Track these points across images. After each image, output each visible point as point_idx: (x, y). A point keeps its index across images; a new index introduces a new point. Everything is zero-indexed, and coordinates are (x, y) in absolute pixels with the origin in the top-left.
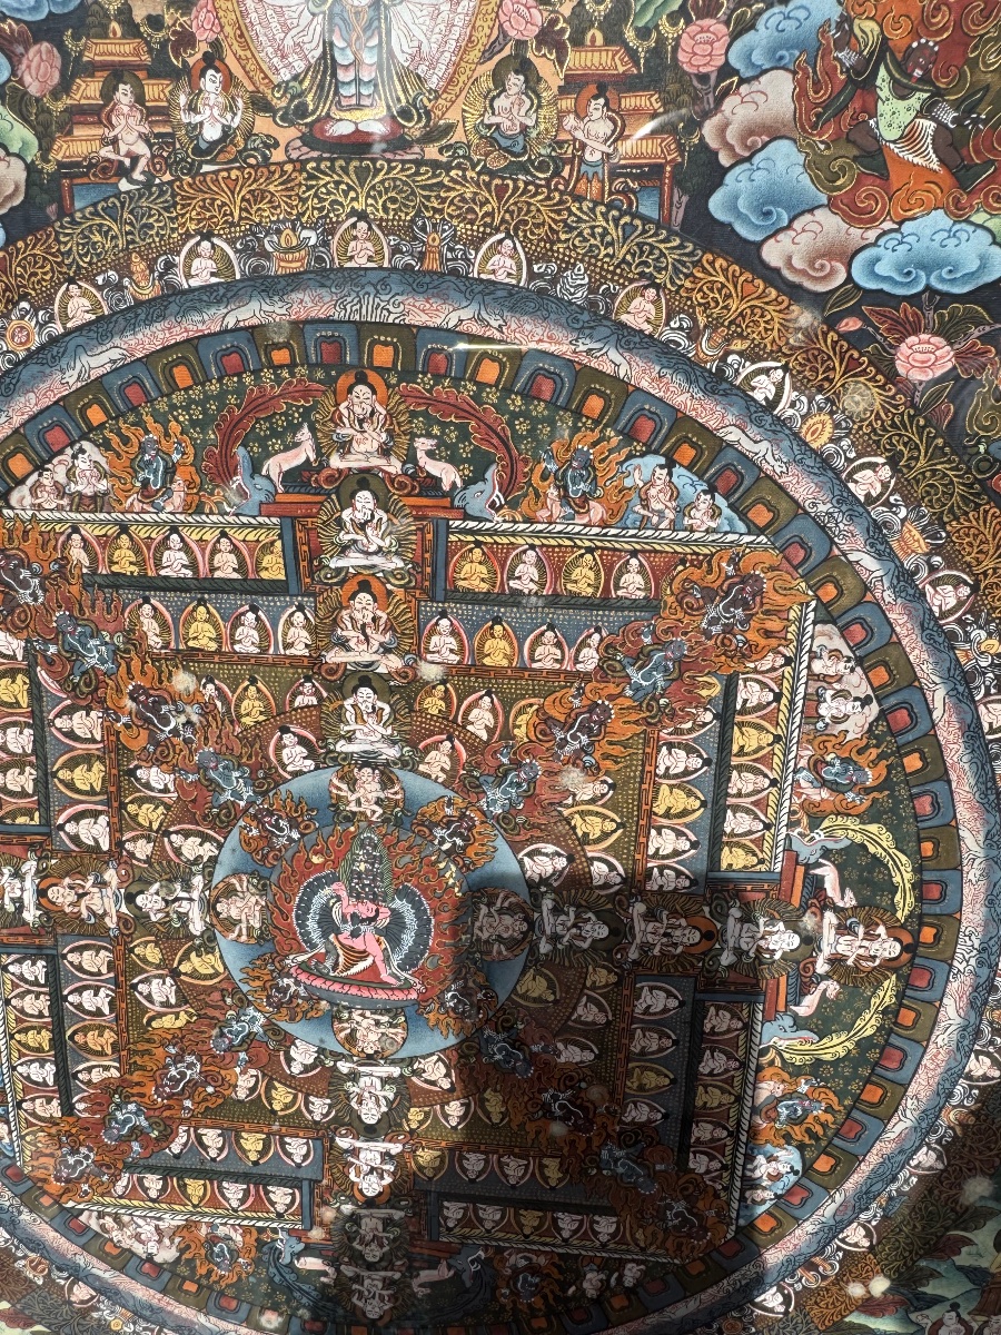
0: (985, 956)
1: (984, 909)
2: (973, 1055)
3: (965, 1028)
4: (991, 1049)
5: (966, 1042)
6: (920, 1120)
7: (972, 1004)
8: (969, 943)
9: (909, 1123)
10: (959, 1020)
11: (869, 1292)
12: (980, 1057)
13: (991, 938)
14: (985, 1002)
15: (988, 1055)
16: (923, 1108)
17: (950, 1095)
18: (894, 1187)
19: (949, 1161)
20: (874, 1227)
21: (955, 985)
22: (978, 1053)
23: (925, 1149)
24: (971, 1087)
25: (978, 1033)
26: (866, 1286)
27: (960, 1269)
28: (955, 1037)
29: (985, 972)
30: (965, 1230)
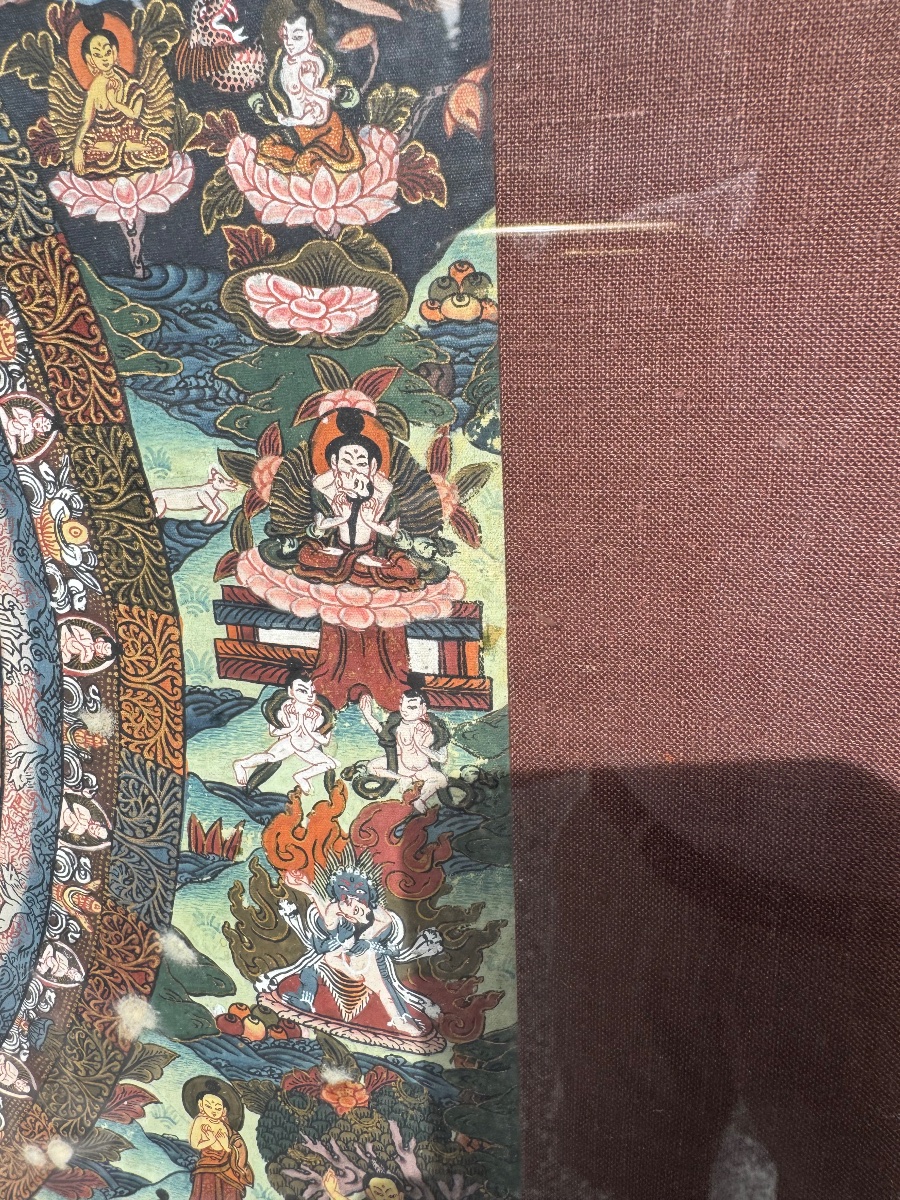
0: (40, 641)
1: (15, 564)
2: (65, 804)
3: (43, 758)
4: (86, 793)
5: (51, 782)
6: (29, 902)
7: (42, 720)
8: (14, 622)
9: (16, 908)
10: (32, 747)
11: (49, 1160)
12: (75, 806)
13: (40, 613)
14: (60, 719)
15: (84, 802)
16: (26, 883)
17: (54, 866)
18: (29, 1004)
19: (87, 971)
20: (25, 1063)
21: (13, 688)
22: (71, 799)
23: (49, 949)
24: (79, 854)
25: (63, 769)
26: (45, 1151)
27: (153, 1138)
28: (33, 771)
29: (46, 667)
30: (141, 1078)
